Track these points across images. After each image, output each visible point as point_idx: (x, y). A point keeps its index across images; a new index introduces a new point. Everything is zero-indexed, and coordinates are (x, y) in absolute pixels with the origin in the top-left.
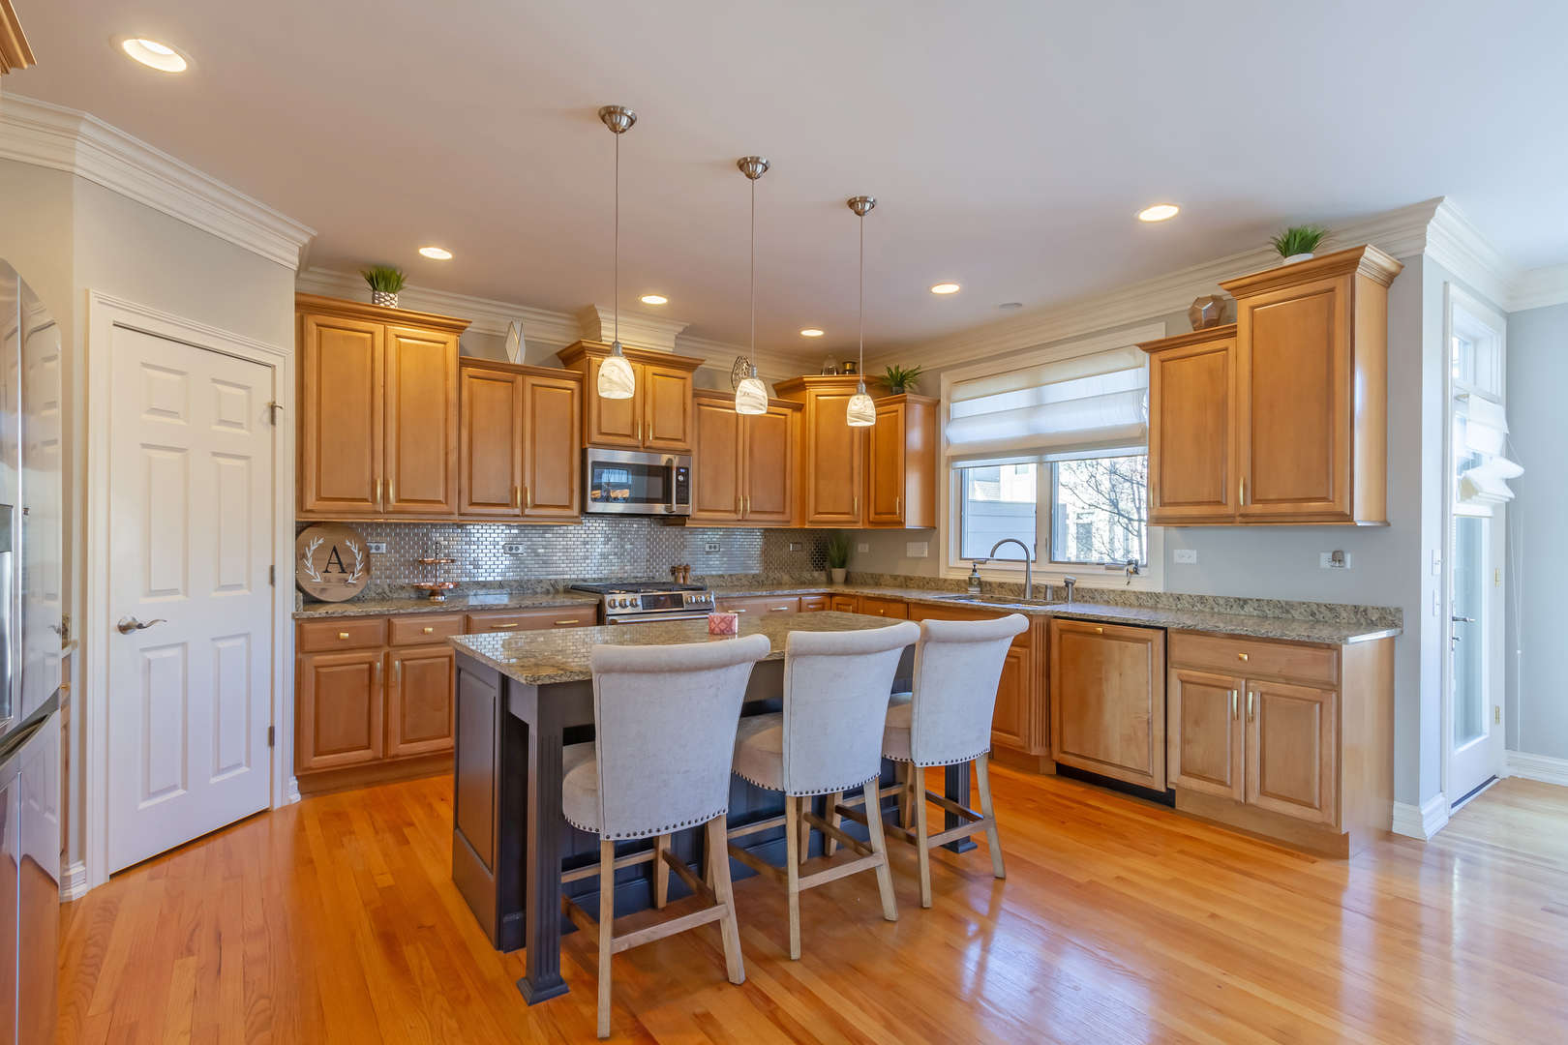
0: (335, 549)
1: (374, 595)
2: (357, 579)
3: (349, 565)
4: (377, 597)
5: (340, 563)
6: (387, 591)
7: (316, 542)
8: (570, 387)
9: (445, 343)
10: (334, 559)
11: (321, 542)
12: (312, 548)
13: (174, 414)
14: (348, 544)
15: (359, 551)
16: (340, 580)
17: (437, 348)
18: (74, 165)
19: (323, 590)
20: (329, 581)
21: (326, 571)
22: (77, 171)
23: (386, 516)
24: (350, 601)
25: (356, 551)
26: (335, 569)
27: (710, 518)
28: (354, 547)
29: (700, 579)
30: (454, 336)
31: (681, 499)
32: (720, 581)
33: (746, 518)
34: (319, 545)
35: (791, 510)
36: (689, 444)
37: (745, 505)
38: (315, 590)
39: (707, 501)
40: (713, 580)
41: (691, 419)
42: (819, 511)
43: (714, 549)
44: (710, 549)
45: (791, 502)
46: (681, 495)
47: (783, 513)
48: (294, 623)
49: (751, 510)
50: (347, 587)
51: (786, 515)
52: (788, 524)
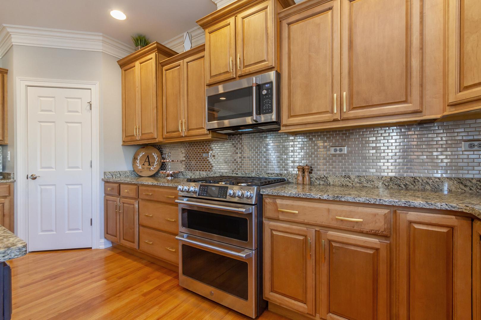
0: (148, 156)
3: (152, 162)
5: (149, 162)
9: (152, 59)
10: (147, 160)
11: (143, 153)
12: (140, 156)
13: (50, 111)
14: (153, 154)
15: (157, 157)
16: (148, 168)
17: (150, 62)
18: (12, 42)
19: (141, 172)
20: (144, 168)
21: (144, 165)
22: (13, 44)
23: (140, 142)
24: (150, 177)
25: (156, 157)
26: (147, 164)
27: (301, 122)
28: (155, 155)
29: (323, 178)
30: (155, 53)
31: (266, 110)
32: (345, 181)
33: (345, 116)
34: (143, 155)
35: (422, 97)
36: (271, 62)
37: (342, 103)
38: (138, 171)
39: (298, 107)
40: (337, 180)
41: (273, 39)
42: (465, 85)
43: (340, 151)
44: (335, 151)
45: (422, 85)
46: (266, 106)
47: (405, 102)
48: (103, 183)
49: (351, 107)
50: (150, 171)
51: (411, 105)
52: (418, 115)
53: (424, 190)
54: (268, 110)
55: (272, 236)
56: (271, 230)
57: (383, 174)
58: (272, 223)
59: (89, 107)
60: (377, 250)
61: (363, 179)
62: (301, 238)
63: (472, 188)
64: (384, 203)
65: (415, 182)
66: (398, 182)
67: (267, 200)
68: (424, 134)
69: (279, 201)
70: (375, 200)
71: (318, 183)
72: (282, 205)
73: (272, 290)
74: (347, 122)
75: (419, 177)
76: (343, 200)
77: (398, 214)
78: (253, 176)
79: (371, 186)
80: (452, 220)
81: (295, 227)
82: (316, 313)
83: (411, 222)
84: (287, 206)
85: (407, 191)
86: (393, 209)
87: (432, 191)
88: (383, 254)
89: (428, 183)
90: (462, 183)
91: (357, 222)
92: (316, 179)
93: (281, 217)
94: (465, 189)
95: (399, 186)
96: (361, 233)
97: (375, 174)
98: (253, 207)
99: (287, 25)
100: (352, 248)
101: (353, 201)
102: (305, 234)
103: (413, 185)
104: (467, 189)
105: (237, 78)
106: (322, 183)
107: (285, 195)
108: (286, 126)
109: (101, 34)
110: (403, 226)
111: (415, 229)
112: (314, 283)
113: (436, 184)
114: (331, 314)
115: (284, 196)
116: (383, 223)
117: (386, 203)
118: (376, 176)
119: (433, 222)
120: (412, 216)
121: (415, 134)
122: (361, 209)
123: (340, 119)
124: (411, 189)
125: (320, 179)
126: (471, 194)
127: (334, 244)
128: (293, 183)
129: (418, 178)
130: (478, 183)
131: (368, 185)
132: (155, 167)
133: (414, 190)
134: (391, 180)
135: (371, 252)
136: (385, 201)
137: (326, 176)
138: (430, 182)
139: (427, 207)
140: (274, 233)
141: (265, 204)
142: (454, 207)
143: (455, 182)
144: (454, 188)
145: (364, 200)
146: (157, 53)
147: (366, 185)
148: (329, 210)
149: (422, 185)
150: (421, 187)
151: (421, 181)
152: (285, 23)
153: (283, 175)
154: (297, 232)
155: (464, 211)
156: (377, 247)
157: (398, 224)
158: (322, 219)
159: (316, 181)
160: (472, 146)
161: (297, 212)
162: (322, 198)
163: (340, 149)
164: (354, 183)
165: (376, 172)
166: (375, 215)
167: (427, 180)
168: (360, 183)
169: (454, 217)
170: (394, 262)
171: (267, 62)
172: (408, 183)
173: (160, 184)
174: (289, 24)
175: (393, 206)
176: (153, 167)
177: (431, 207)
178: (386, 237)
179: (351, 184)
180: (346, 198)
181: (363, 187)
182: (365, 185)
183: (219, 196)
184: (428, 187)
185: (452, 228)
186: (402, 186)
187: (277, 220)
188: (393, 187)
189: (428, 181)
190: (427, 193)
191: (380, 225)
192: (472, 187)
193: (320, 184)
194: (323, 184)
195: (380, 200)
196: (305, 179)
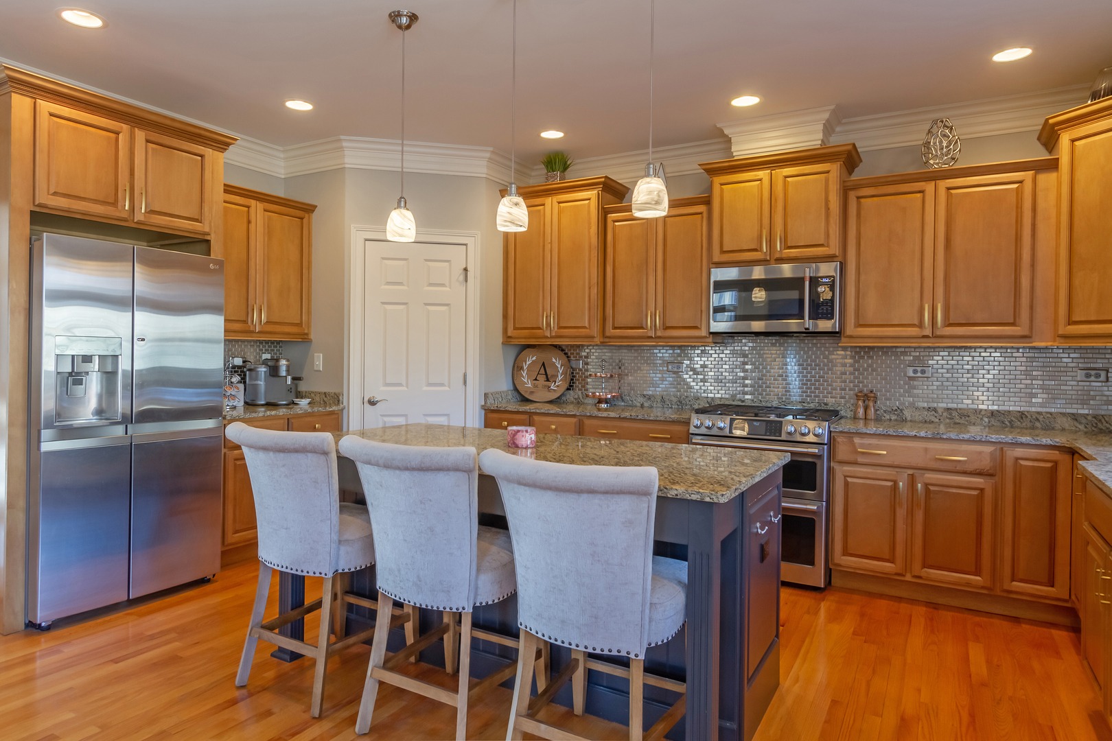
0: (543, 364)
1: (572, 399)
2: (558, 386)
3: (553, 376)
4: (575, 401)
5: (546, 374)
6: (581, 397)
7: (530, 359)
8: (699, 211)
9: (589, 199)
10: (542, 371)
11: (534, 358)
12: (528, 363)
13: (400, 284)
14: (554, 360)
15: (562, 366)
17: (584, 204)
18: (344, 164)
19: (532, 393)
20: (537, 387)
21: (536, 379)
22: (347, 166)
23: (553, 340)
24: (551, 402)
25: (559, 366)
26: (542, 378)
27: (875, 334)
28: (558, 362)
29: (896, 410)
30: (596, 192)
31: (822, 313)
32: (928, 415)
33: (938, 333)
34: (533, 361)
35: (1031, 321)
36: (834, 248)
37: (934, 315)
38: (526, 392)
39: (871, 314)
40: (917, 413)
41: (838, 218)
42: (1074, 319)
43: (922, 373)
44: (914, 373)
45: (1032, 307)
46: (823, 309)
47: (1013, 324)
48: (483, 412)
49: (947, 323)
50: (549, 391)
51: (1019, 328)
52: (1027, 340)
53: (1033, 428)
54: (827, 314)
55: (847, 484)
56: (845, 477)
57: (981, 407)
58: (847, 468)
59: (462, 278)
60: (982, 490)
61: (954, 414)
62: (890, 484)
63: (1087, 426)
64: (990, 440)
65: (1022, 418)
66: (1002, 418)
67: (840, 439)
68: (1035, 357)
69: (857, 440)
70: (981, 437)
71: (888, 417)
72: (862, 446)
73: (846, 553)
74: (940, 340)
75: (1028, 412)
76: (945, 437)
77: (1004, 451)
78: (775, 406)
79: (966, 423)
80: (1055, 455)
81: (880, 472)
82: (906, 572)
83: (1017, 459)
84: (870, 446)
85: (1012, 430)
86: (999, 446)
87: (1042, 429)
88: (989, 493)
89: (1037, 420)
90: (1076, 420)
91: (959, 461)
92: (885, 411)
93: (860, 460)
94: (1080, 427)
95: (1003, 422)
96: (965, 473)
97: (971, 406)
98: (826, 446)
99: (855, 199)
100: (954, 491)
101: (957, 437)
102: (894, 478)
103: (1020, 421)
104: (1082, 427)
105: (773, 261)
106: (894, 417)
107: (868, 432)
108: (851, 337)
109: (491, 149)
110: (1009, 463)
111: (1021, 465)
112: (905, 535)
113: (1047, 421)
114: (926, 569)
115: (866, 434)
116: (989, 461)
117: (993, 440)
118: (973, 409)
119: (1039, 458)
120: (1019, 452)
121: (1023, 357)
122: (965, 447)
123: (931, 336)
124: (1018, 427)
125: (893, 411)
126: (1086, 433)
127: (932, 488)
128: (847, 417)
129: (1026, 413)
130: (1094, 419)
131: (962, 422)
132: (558, 385)
133: (1021, 428)
134: (992, 415)
135: (975, 493)
136: (992, 438)
137: (901, 408)
138: (1041, 418)
139: (1034, 442)
140: (849, 479)
141: (837, 444)
142: (1057, 443)
143: (1069, 419)
144: (1067, 425)
145: (968, 437)
146: (600, 192)
147: (959, 422)
148: (926, 450)
149: (1031, 421)
150: (1029, 425)
151: (1029, 417)
152: (852, 195)
153: (830, 404)
154: (883, 477)
155: (1067, 445)
156: (982, 487)
157: (1004, 461)
158: (918, 460)
159: (885, 415)
160: (1088, 376)
161: (885, 452)
162: (918, 435)
163: (922, 370)
164: (941, 418)
165: (973, 403)
166: (980, 453)
167: (1036, 415)
168: (950, 419)
169: (1057, 452)
170: (1000, 503)
171: (827, 248)
172: (1014, 419)
173: (638, 416)
174: (858, 198)
175: (1000, 442)
176: (555, 384)
177: (1037, 443)
178: (991, 475)
179: (937, 420)
180: (948, 435)
181: (955, 423)
182: (957, 421)
183: (768, 434)
184: (1038, 424)
185: (1056, 463)
186: (1007, 423)
187: (855, 463)
188: (995, 424)
189: (1038, 416)
190: (1037, 432)
191: (986, 463)
192: (1087, 424)
193: (891, 420)
194: (896, 420)
195: (986, 436)
196: (869, 411)
